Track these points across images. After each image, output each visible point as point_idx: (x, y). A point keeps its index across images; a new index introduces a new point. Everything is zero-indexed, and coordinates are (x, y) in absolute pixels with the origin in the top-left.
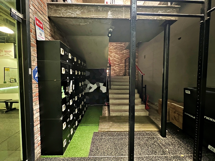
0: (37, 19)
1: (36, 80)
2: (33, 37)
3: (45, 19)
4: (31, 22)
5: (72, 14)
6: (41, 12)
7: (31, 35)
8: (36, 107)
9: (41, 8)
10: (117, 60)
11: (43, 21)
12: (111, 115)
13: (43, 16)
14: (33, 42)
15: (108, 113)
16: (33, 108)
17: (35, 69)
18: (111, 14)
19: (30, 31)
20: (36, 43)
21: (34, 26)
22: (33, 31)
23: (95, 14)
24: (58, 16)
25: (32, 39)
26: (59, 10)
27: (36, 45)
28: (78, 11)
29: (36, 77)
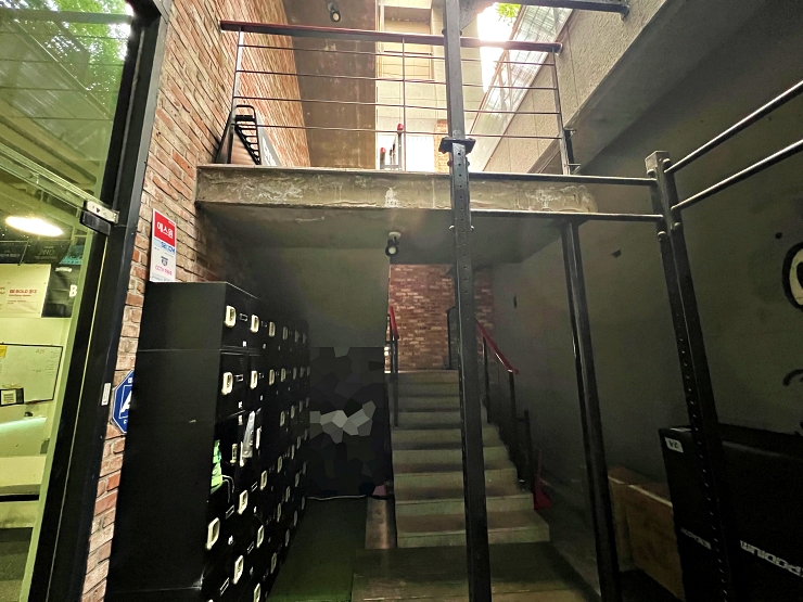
0: (159, 218)
1: (120, 422)
2: (137, 275)
3: (185, 212)
4: (139, 229)
5: (272, 195)
6: (176, 195)
7: (132, 270)
8: (101, 538)
9: (179, 184)
10: (419, 311)
11: (179, 219)
12: (401, 543)
13: (180, 205)
14: (135, 289)
15: (388, 533)
16: (87, 544)
17: (126, 383)
18: (395, 197)
19: (130, 259)
20: (142, 291)
21: (147, 241)
22: (142, 255)
23: (344, 197)
24: (226, 201)
25: (133, 282)
26: (235, 185)
27: (142, 297)
28: (293, 187)
29: (122, 410)
